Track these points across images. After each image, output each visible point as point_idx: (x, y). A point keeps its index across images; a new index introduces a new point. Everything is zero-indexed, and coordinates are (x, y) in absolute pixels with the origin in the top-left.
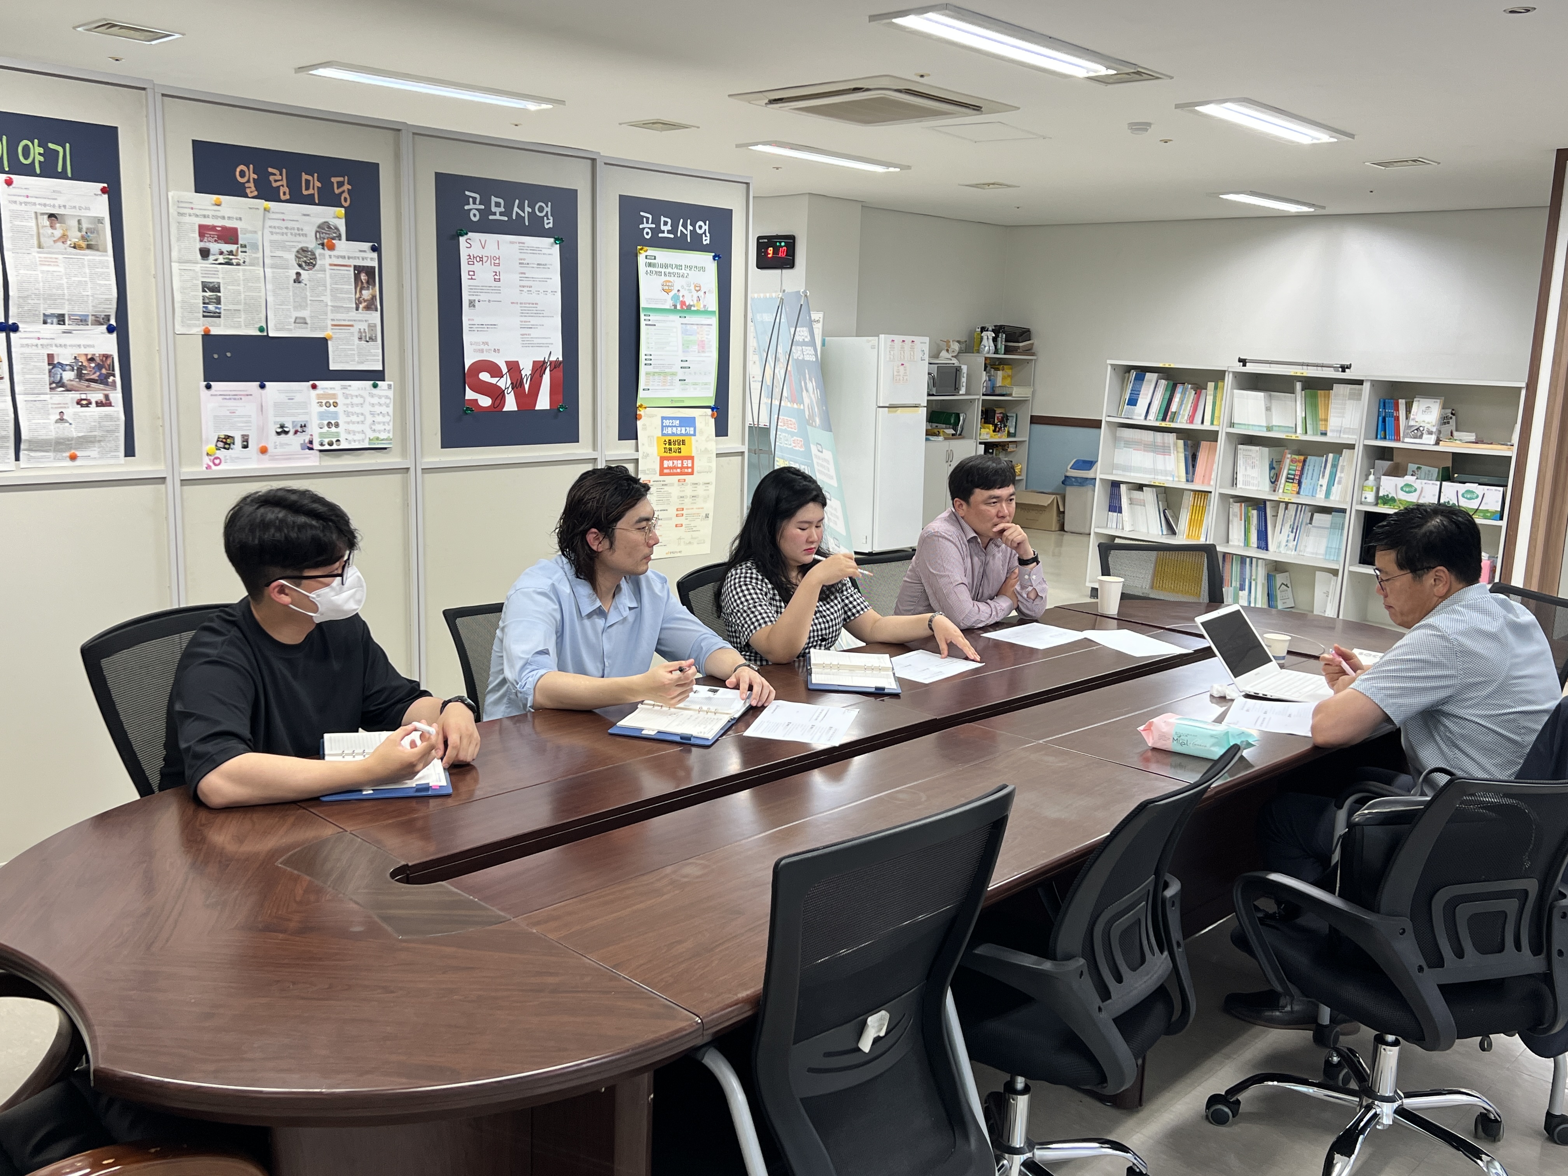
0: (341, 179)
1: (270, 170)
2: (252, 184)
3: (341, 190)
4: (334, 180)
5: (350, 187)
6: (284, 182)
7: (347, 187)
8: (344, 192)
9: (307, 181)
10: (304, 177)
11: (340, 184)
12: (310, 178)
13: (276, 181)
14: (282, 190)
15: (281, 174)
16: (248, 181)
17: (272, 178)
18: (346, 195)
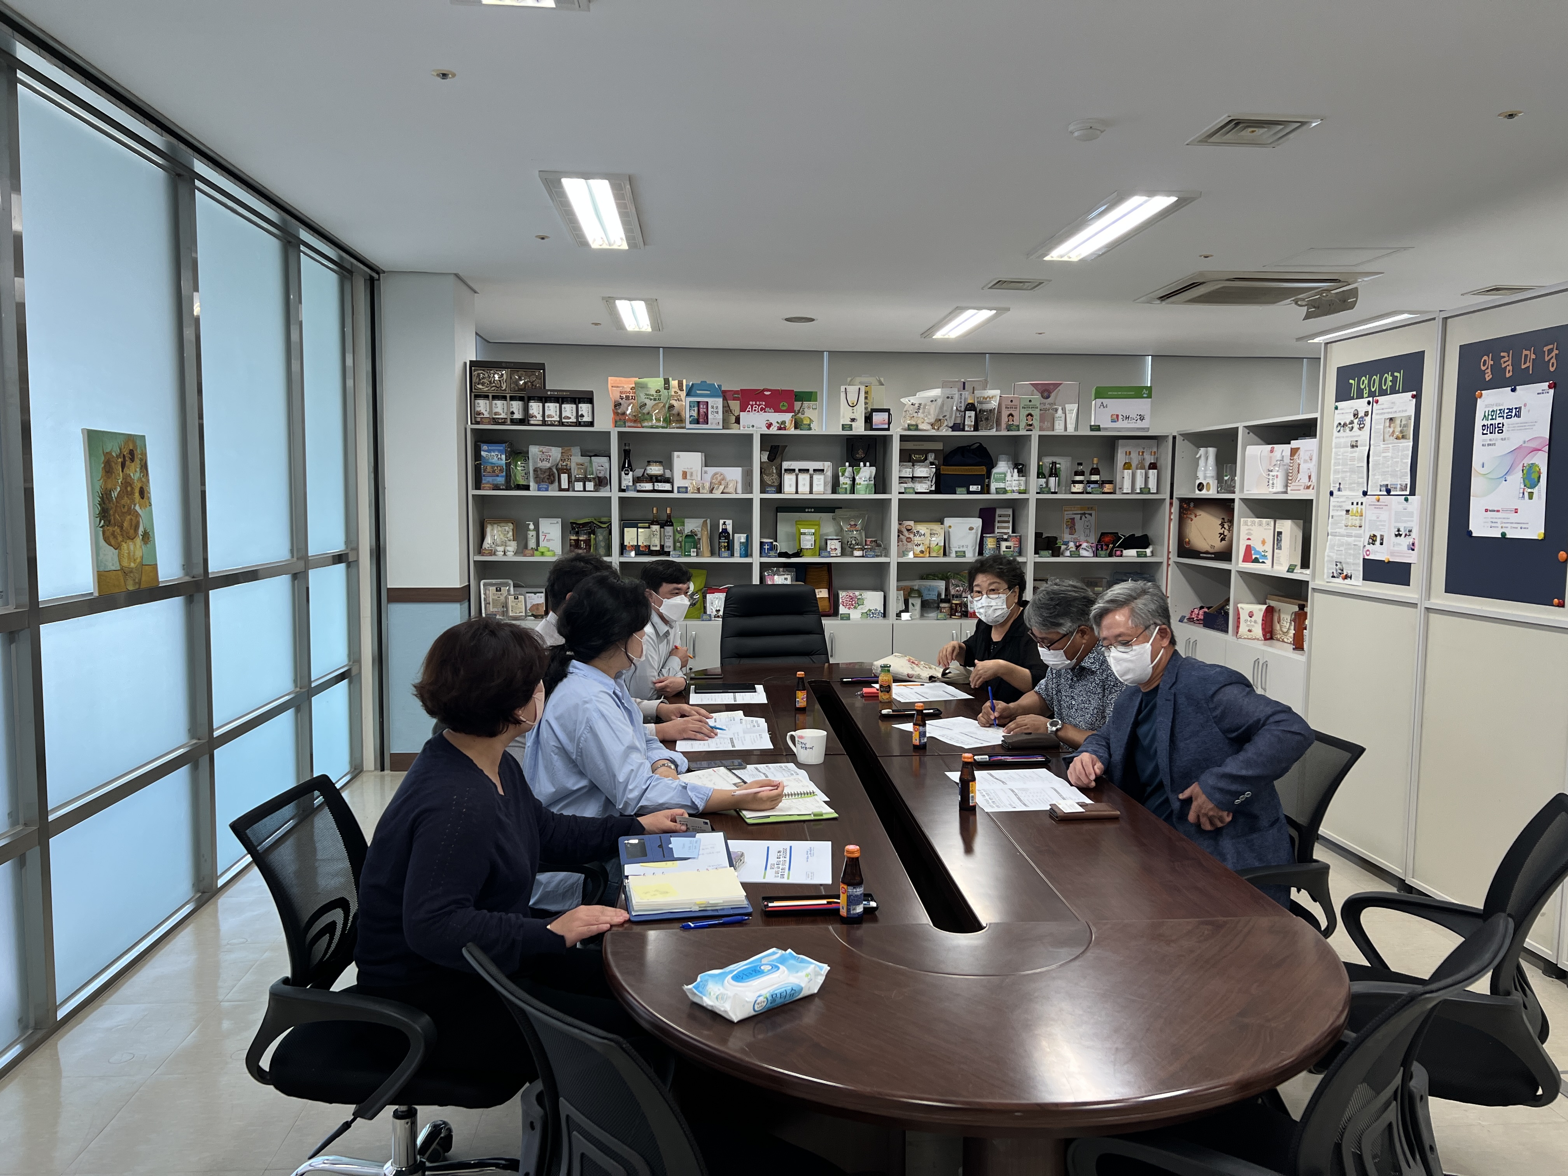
0: (1551, 347)
1: (1502, 354)
2: (1489, 370)
3: (1550, 357)
4: (1546, 349)
5: (1557, 352)
6: (1510, 363)
7: (1556, 352)
8: (1552, 358)
9: (1526, 356)
10: (1525, 352)
11: (1550, 351)
12: (1528, 352)
13: (1505, 362)
14: (1508, 368)
15: (1508, 356)
16: (1487, 368)
17: (1503, 360)
18: (1553, 360)
